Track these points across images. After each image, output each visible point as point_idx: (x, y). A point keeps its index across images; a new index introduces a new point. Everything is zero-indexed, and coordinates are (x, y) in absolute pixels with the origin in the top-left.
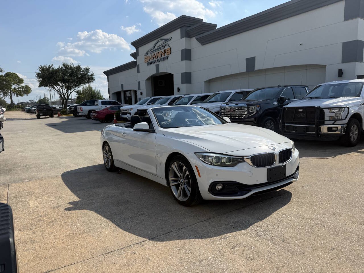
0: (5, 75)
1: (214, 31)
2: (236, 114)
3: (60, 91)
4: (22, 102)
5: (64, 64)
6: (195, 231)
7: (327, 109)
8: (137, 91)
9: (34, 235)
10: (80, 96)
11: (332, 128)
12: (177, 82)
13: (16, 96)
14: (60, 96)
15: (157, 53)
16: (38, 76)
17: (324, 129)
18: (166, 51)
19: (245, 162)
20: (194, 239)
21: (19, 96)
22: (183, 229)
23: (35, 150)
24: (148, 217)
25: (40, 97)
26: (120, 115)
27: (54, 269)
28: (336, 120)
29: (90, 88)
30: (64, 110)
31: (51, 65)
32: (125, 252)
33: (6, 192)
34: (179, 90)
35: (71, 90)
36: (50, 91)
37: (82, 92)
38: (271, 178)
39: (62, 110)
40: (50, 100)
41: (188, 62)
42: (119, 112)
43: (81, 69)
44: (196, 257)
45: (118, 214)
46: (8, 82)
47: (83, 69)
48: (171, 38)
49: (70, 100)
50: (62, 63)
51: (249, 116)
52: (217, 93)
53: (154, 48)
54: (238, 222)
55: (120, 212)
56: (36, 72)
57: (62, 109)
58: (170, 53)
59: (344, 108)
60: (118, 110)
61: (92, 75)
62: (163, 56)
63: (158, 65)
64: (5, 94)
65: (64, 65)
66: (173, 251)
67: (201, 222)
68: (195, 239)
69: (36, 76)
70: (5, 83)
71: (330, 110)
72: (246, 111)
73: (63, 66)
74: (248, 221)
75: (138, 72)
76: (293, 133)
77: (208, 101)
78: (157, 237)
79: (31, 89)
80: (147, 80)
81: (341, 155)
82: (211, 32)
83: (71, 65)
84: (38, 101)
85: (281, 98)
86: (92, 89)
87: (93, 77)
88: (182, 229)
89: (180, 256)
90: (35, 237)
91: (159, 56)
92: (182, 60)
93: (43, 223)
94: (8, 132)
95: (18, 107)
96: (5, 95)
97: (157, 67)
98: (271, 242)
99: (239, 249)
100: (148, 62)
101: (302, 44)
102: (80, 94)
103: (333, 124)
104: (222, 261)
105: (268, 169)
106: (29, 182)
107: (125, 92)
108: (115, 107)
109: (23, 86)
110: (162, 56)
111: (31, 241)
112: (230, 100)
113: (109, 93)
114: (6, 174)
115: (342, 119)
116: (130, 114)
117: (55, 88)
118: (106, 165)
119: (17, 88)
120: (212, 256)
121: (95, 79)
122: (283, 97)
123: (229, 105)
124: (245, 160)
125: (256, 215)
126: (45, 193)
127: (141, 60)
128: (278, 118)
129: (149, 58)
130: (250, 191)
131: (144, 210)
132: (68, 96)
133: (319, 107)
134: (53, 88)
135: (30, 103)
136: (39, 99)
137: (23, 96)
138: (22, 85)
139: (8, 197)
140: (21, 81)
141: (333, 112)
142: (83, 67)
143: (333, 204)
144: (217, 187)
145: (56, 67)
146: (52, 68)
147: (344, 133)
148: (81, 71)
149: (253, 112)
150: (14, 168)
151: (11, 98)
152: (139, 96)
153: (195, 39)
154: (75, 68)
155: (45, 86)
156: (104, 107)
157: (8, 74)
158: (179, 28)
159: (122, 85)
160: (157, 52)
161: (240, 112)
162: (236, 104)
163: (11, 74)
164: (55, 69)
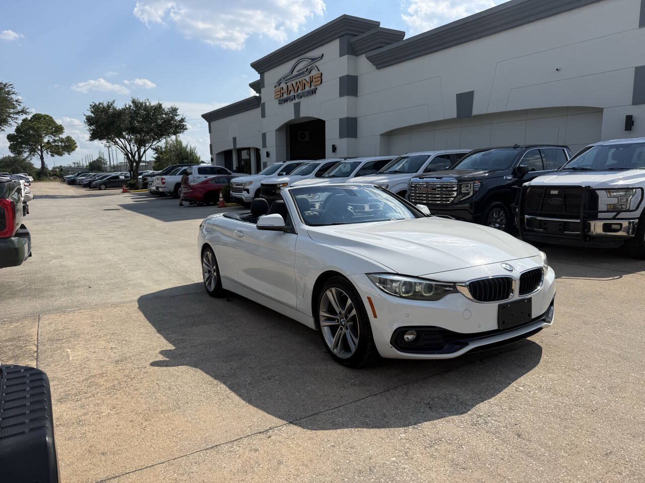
0: (31, 118)
1: (401, 44)
2: (438, 196)
3: (126, 148)
4: (61, 166)
5: (134, 100)
6: (363, 413)
7: (604, 191)
8: (260, 150)
9: (83, 411)
10: (161, 156)
11: (610, 225)
12: (332, 134)
13: (50, 156)
14: (126, 156)
15: (297, 83)
16: (88, 122)
17: (597, 227)
18: (313, 80)
19: (457, 292)
20: (360, 428)
21: (56, 156)
22: (341, 408)
23: (84, 255)
24: (279, 384)
25: (91, 157)
26: (231, 192)
27: (117, 475)
28: (619, 212)
29: (179, 143)
30: (133, 182)
31: (111, 101)
32: (240, 447)
33: (34, 330)
34: (334, 149)
35: (145, 146)
36: (109, 147)
37: (163, 150)
38: (504, 323)
39: (130, 182)
40: (108, 163)
41: (352, 98)
42: (229, 188)
43: (164, 110)
44: (364, 461)
45: (227, 377)
46: (37, 130)
47: (166, 110)
48: (323, 55)
49: (144, 164)
50: (131, 99)
51: (461, 200)
52: (403, 156)
53: (292, 73)
54: (439, 398)
55: (230, 372)
56: (84, 115)
57: (129, 180)
58: (320, 82)
59: (634, 190)
60: (227, 184)
61: (182, 120)
62: (307, 89)
63: (299, 103)
64: (33, 151)
65: (133, 102)
66: (322, 449)
67: (373, 395)
68: (362, 427)
69: (86, 121)
70: (31, 132)
71: (609, 192)
72: (455, 191)
73: (132, 104)
74: (457, 397)
75: (263, 115)
76: (540, 232)
77: (386, 170)
78: (296, 422)
79: (76, 143)
80: (279, 130)
81: (626, 275)
82: (395, 45)
83: (145, 103)
84: (88, 164)
85: (519, 167)
86: (182, 145)
87: (183, 125)
88: (339, 408)
89: (335, 458)
90: (86, 414)
91: (300, 87)
92: (341, 95)
93: (98, 390)
94: (38, 221)
95: (53, 175)
96: (32, 153)
97: (297, 107)
98: (496, 437)
99: (439, 448)
100: (280, 99)
101: (560, 68)
102: (161, 153)
103: (614, 218)
104: (409, 471)
105: (499, 305)
106: (74, 313)
107: (239, 151)
108: (221, 177)
109: (62, 138)
110: (306, 87)
111: (79, 422)
112: (427, 170)
113: (211, 153)
114: (35, 297)
115: (630, 209)
116: (248, 191)
117: (117, 142)
118: (207, 285)
119: (53, 142)
120: (393, 459)
121: (187, 127)
122: (523, 166)
123: (425, 179)
124: (459, 288)
125: (470, 386)
126: (101, 334)
127: (269, 95)
128: (514, 204)
129: (282, 92)
130: (466, 344)
131: (272, 370)
132: (140, 157)
133: (589, 187)
134: (114, 142)
135: (74, 168)
136: (89, 161)
137: (62, 156)
138: (61, 136)
139: (38, 339)
140: (59, 129)
141: (614, 197)
142: (166, 106)
143: (610, 368)
144: (406, 336)
145: (119, 106)
146: (113, 108)
147: (633, 236)
148: (163, 114)
149: (468, 194)
150: (48, 286)
151: (42, 158)
152: (264, 158)
153: (366, 57)
154: (152, 107)
155: (100, 140)
156: (203, 178)
157: (37, 117)
158: (336, 38)
159: (235, 139)
160: (297, 81)
161: (444, 192)
162: (437, 178)
163: (43, 116)
164: (118, 109)
